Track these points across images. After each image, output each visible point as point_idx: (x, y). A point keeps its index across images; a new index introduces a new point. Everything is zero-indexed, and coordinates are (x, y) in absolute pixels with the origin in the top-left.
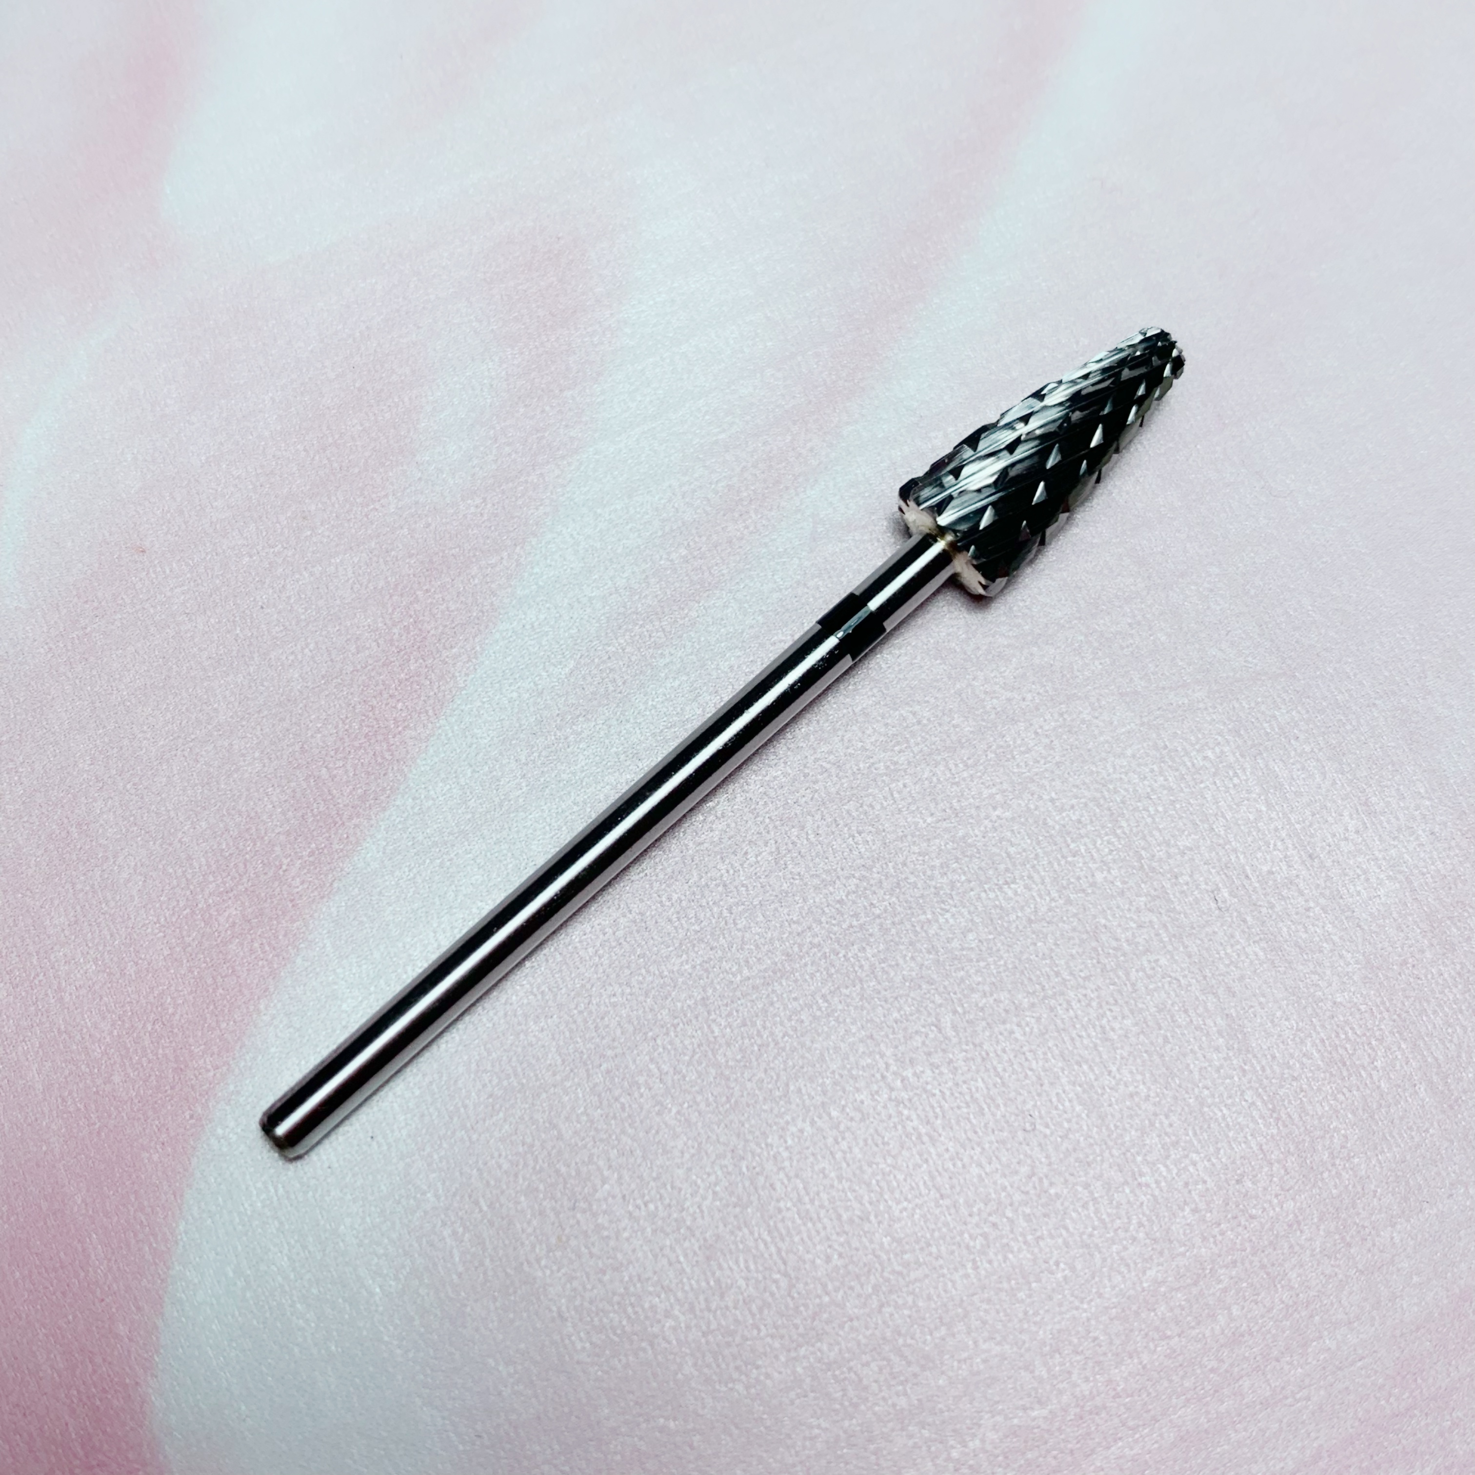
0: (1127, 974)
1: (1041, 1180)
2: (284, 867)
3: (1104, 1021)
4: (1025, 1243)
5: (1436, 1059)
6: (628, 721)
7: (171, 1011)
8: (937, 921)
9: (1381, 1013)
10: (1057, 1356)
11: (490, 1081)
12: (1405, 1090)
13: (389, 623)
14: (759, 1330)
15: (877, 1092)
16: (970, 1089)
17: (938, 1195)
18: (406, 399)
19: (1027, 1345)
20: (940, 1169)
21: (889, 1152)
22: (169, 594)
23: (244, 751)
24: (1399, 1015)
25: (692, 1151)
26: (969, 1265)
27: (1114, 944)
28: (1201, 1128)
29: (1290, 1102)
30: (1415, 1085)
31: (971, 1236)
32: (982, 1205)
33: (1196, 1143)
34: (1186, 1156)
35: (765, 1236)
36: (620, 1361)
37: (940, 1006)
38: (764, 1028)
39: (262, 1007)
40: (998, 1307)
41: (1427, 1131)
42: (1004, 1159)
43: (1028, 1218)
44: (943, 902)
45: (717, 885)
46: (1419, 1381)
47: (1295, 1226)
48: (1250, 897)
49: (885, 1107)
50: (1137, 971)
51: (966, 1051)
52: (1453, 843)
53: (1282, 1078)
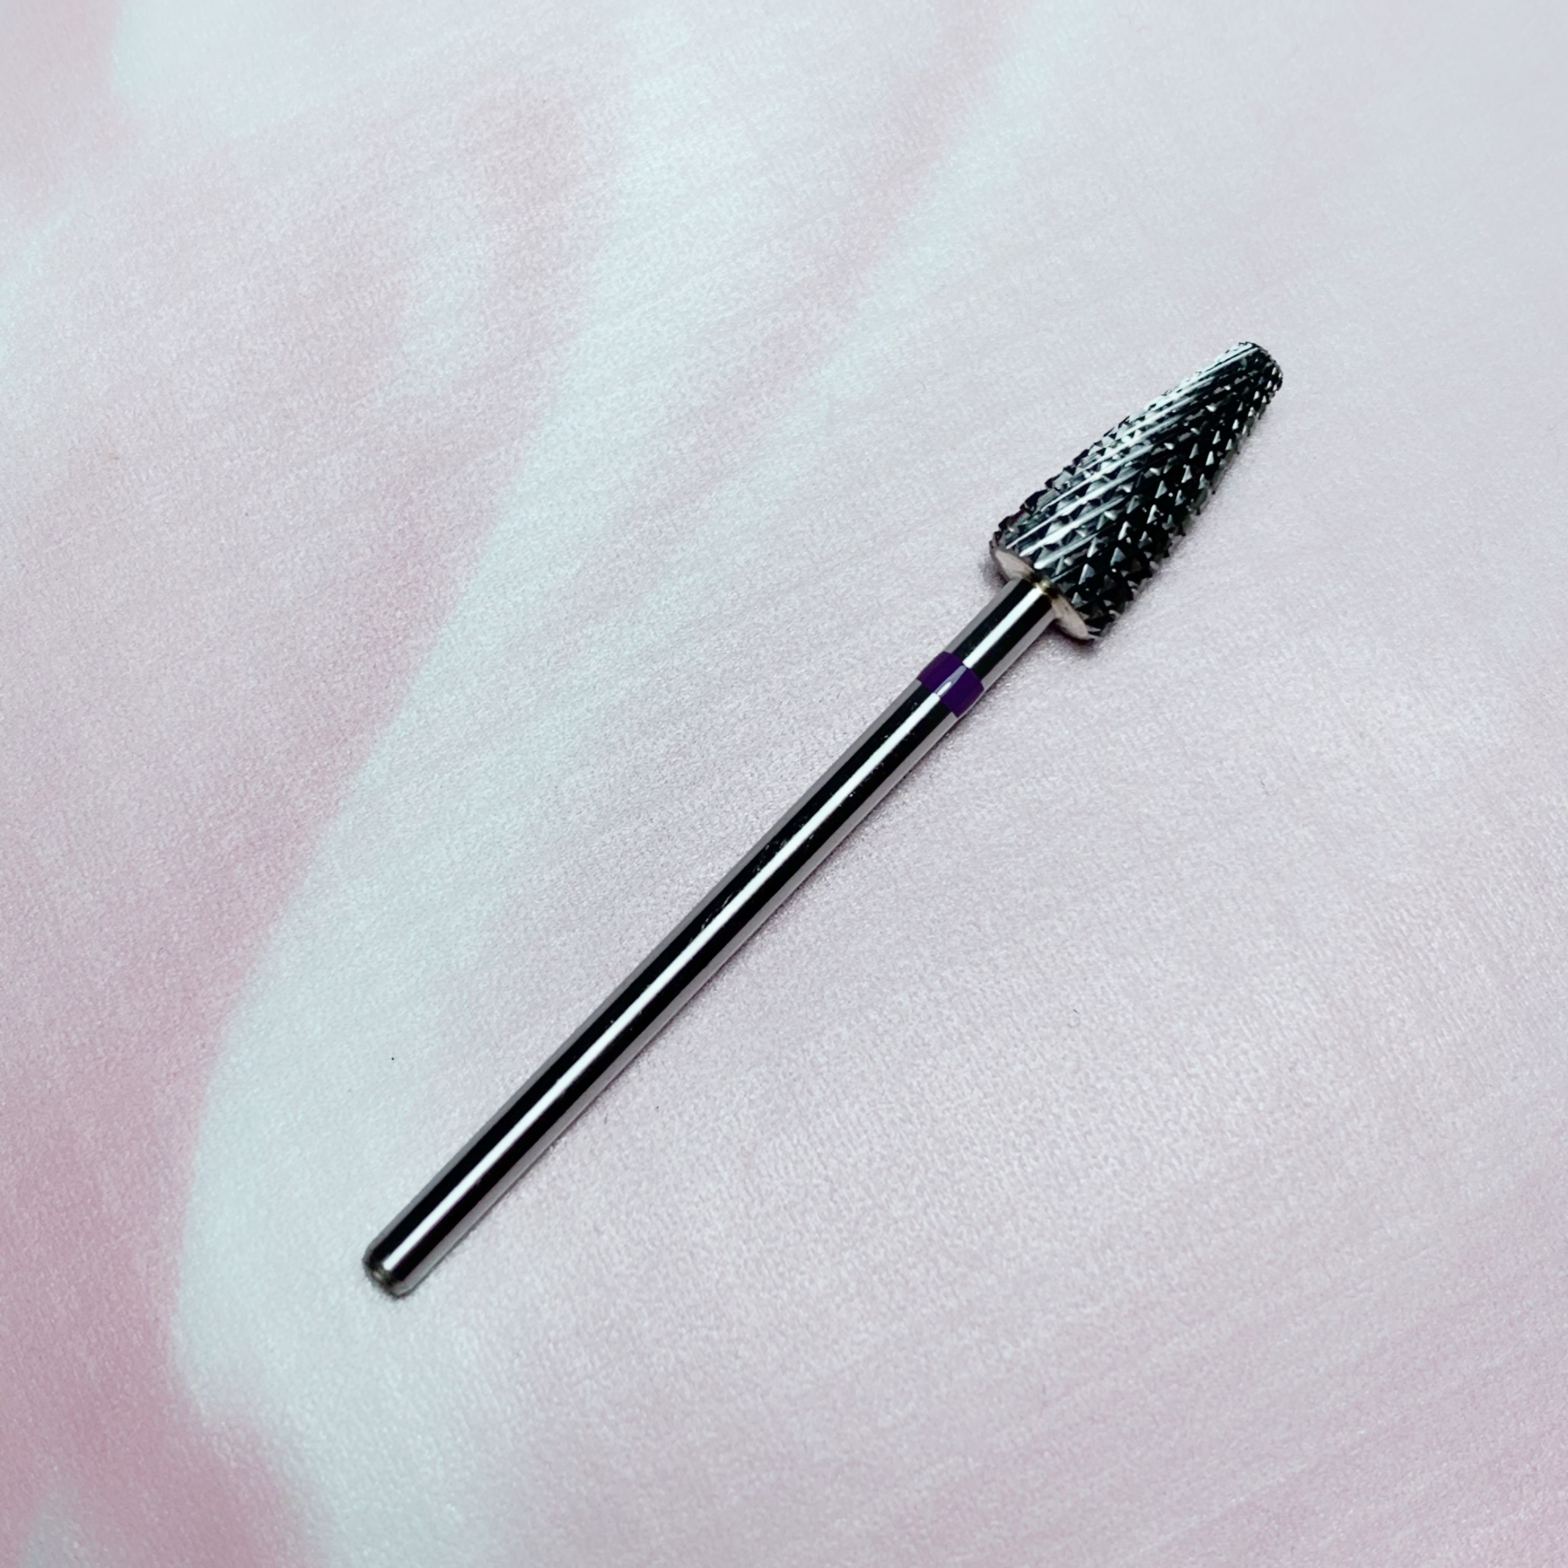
2: (287, 787)
3: (1149, 913)
4: (1073, 1138)
5: (1497, 938)
6: (640, 622)
7: (176, 938)
8: (973, 817)
9: (1437, 892)
10: (1109, 1251)
11: (513, 998)
12: (1464, 971)
14: (802, 1235)
15: (915, 994)
16: (1011, 987)
17: (981, 1095)
19: (1077, 1241)
20: (983, 1067)
21: (928, 1052)
22: (147, 503)
23: (237, 668)
24: (1457, 895)
25: (726, 1060)
26: (1016, 1163)
27: (1158, 833)
28: (1252, 1017)
29: (1343, 987)
30: (1475, 965)
31: (1017, 1134)
32: (1026, 1102)
33: (1246, 1031)
34: (1236, 1045)
35: (804, 1142)
36: (659, 1272)
37: (978, 904)
38: (797, 933)
39: (271, 931)
40: (1046, 1204)
41: (1488, 1012)
42: (1048, 1056)
43: (1074, 1113)
44: (979, 798)
46: (1487, 1270)
47: (1352, 1114)
49: (924, 1007)
51: (1007, 948)
52: (1511, 716)
53: (1335, 962)
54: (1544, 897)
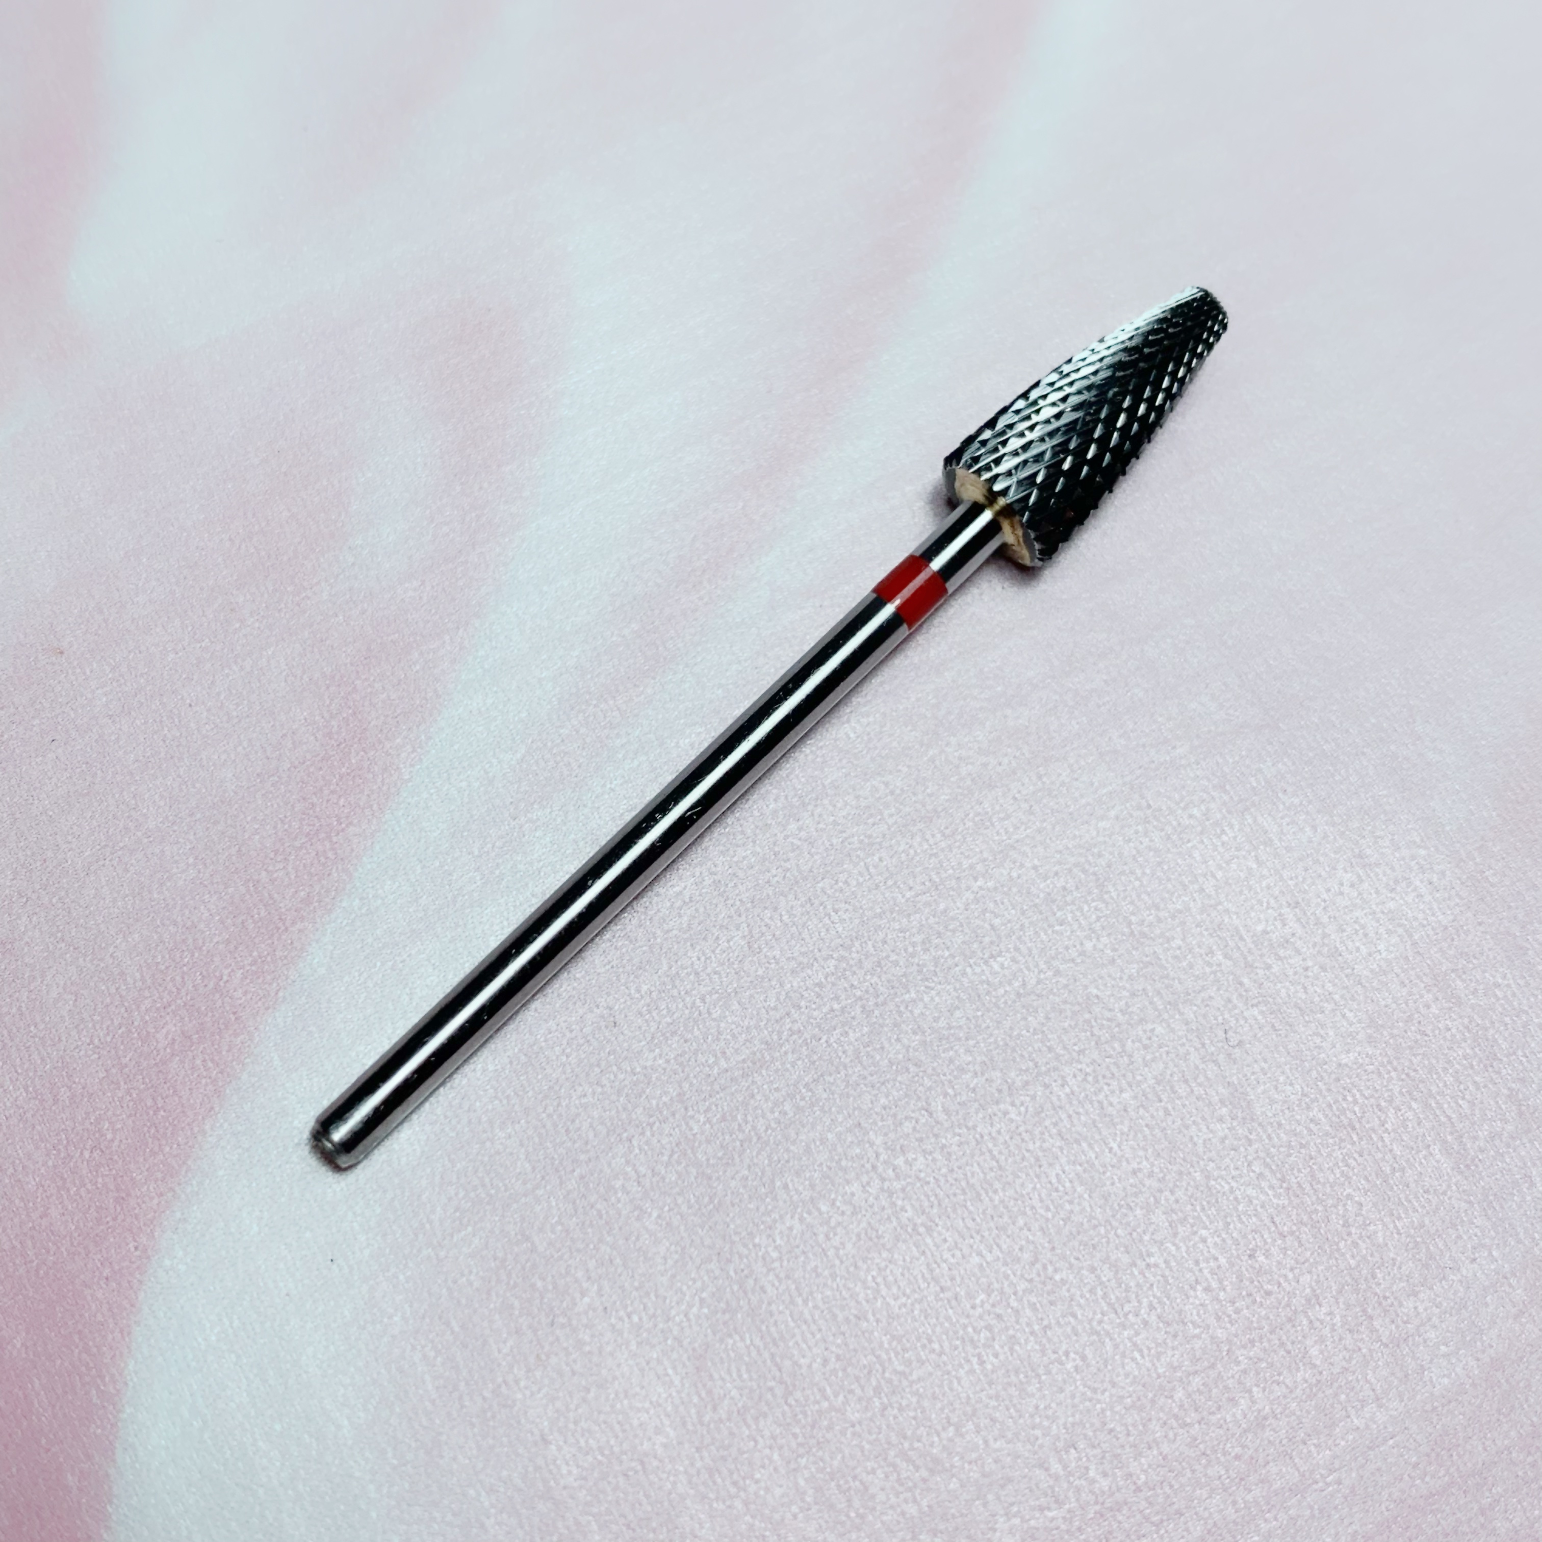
0: (1123, 1046)
1: (1045, 1267)
2: (225, 978)
3: (1101, 1097)
4: (1032, 1333)
5: (1449, 1118)
7: (109, 1136)
8: (922, 1000)
9: (1389, 1072)
10: (1073, 1451)
11: (456, 1194)
12: (1418, 1152)
13: (326, 715)
14: (756, 1442)
15: (868, 1183)
16: (965, 1175)
17: (938, 1289)
19: (1040, 1441)
20: (939, 1260)
21: (883, 1245)
22: (90, 696)
23: (176, 858)
24: (1407, 1075)
25: (676, 1257)
26: (975, 1360)
27: (1108, 1014)
28: (1208, 1203)
29: (1299, 1171)
30: (1429, 1146)
31: (974, 1330)
32: (983, 1296)
33: (1204, 1218)
34: (1195, 1233)
35: (757, 1341)
36: (609, 1483)
37: (930, 1089)
38: (746, 1122)
39: (207, 1127)
40: (1007, 1402)
41: (1444, 1193)
42: (1004, 1247)
43: (1033, 1307)
44: (927, 980)
45: (688, 974)
47: (1313, 1301)
48: (1245, 958)
49: (877, 1198)
50: (1133, 1041)
51: (960, 1135)
52: (1453, 892)
53: (1290, 1146)
54: (1494, 1076)
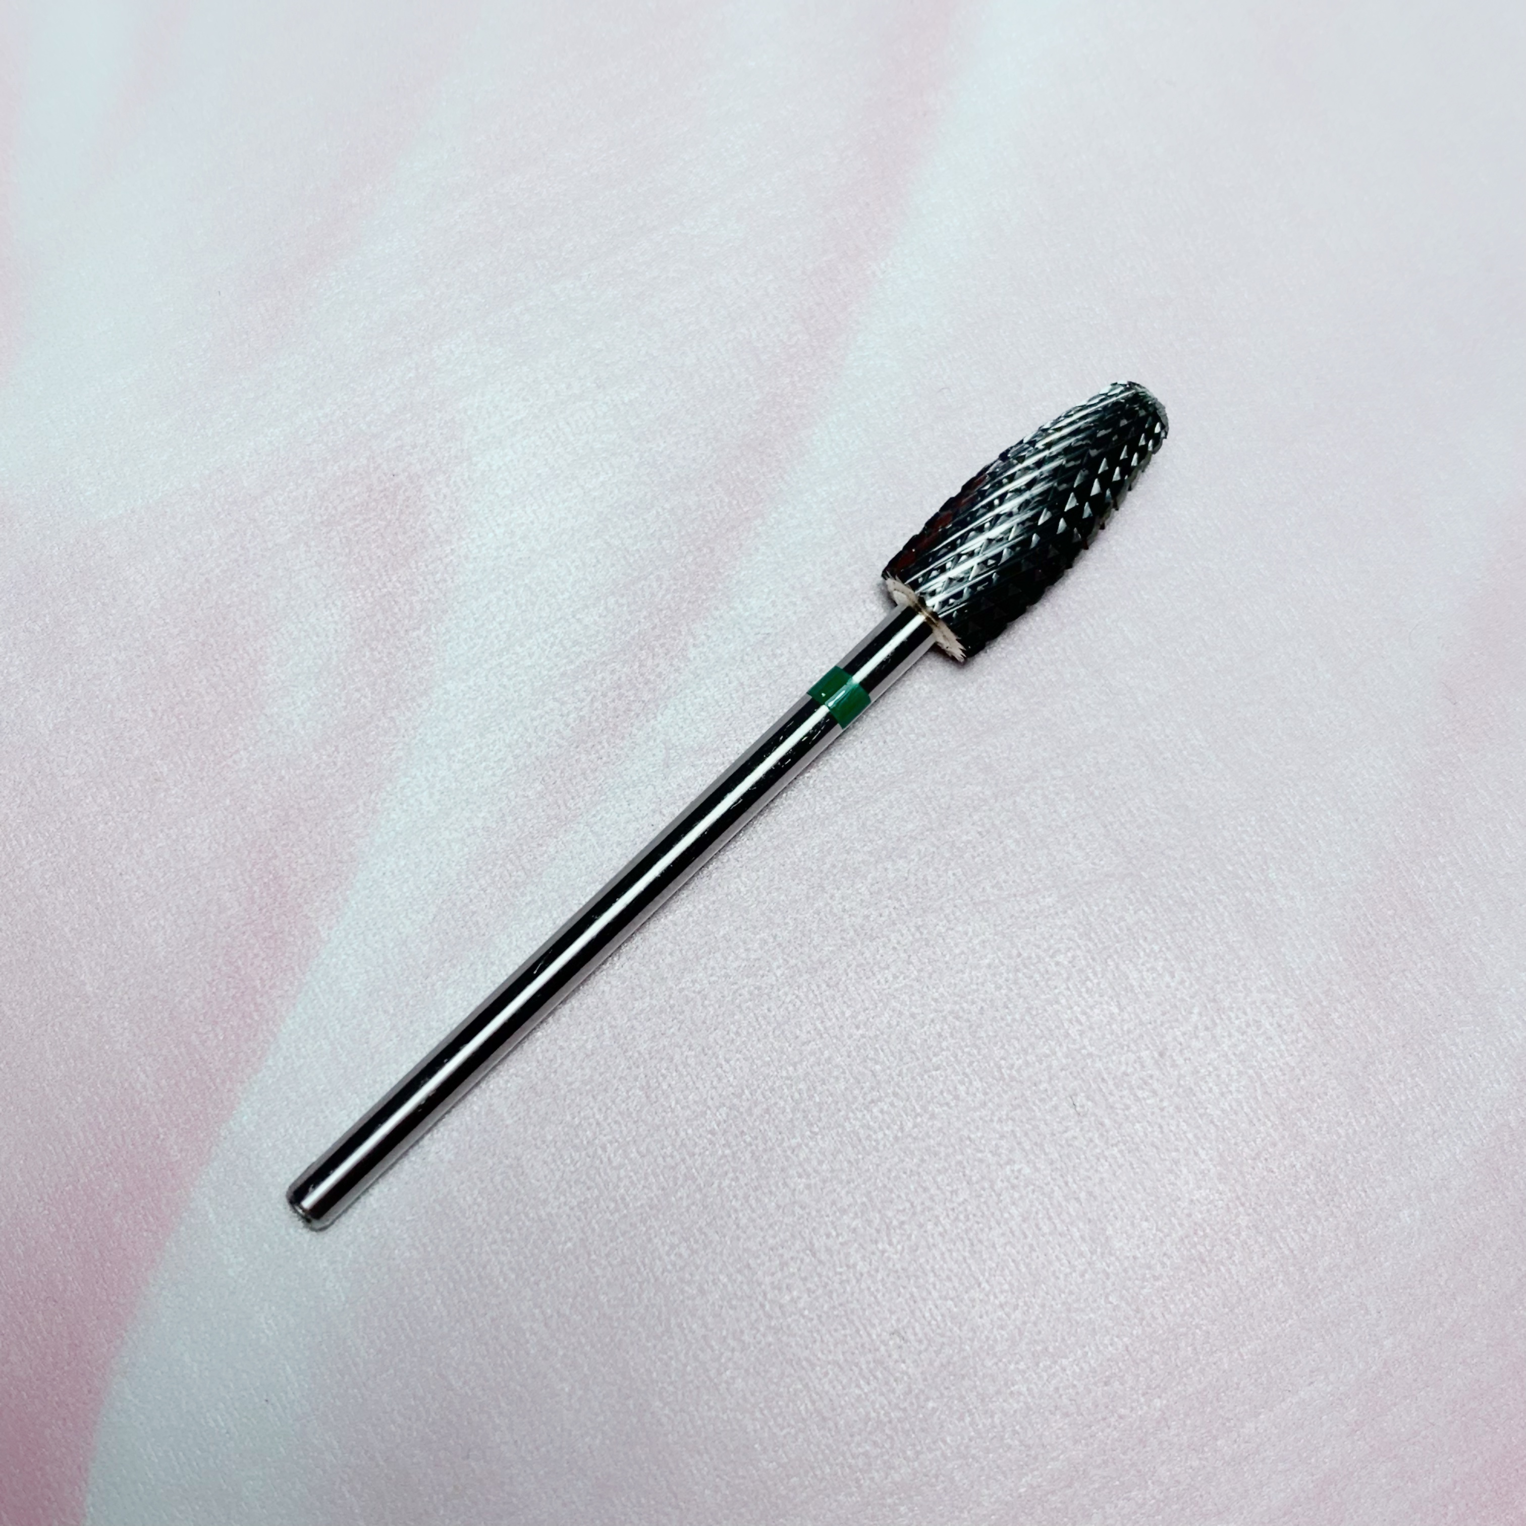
0: (992, 1185)
1: (917, 1397)
3: (971, 1234)
4: (905, 1458)
5: (1292, 1251)
7: (61, 1288)
8: (807, 1145)
9: (1237, 1208)
11: (378, 1337)
13: (249, 881)
18: (251, 651)
20: (821, 1392)
23: (114, 1022)
24: (1254, 1209)
26: (853, 1484)
27: (979, 1155)
28: (1069, 1333)
29: (1152, 1302)
30: (1272, 1278)
31: (853, 1456)
33: (1064, 1348)
35: (655, 1470)
38: (644, 1264)
39: (150, 1278)
41: (1286, 1321)
42: (881, 1378)
43: (907, 1434)
44: (812, 1125)
47: (1163, 1423)
48: (1107, 1100)
49: (764, 1335)
51: (841, 1274)
52: (1300, 1035)
